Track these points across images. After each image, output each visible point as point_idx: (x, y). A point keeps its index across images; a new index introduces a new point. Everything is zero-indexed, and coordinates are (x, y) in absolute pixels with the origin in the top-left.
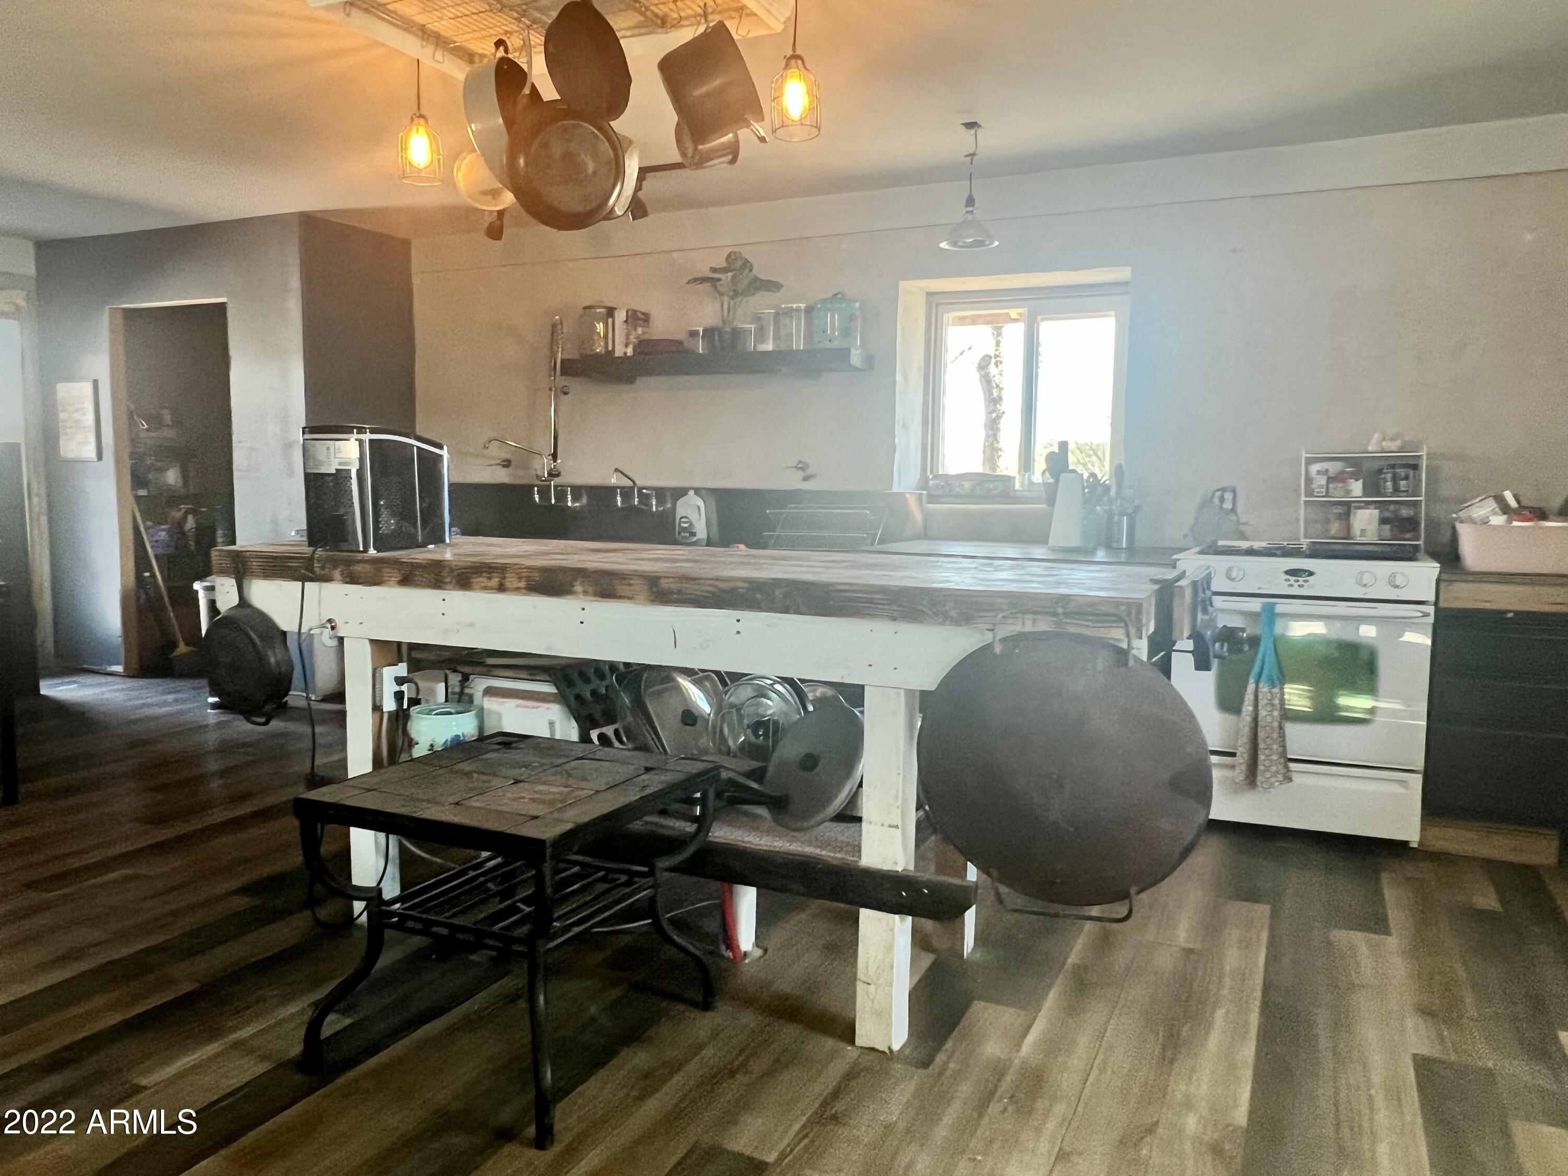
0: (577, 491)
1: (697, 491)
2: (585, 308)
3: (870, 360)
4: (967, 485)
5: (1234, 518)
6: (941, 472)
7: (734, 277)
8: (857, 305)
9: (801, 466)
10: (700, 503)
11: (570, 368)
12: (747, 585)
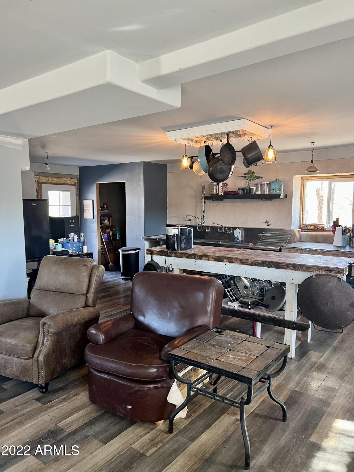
0: (208, 227)
1: (239, 228)
2: (211, 183)
3: (286, 196)
4: (312, 227)
6: (305, 223)
7: (250, 176)
8: (282, 182)
9: (267, 222)
10: (240, 231)
11: (207, 198)
12: (261, 262)
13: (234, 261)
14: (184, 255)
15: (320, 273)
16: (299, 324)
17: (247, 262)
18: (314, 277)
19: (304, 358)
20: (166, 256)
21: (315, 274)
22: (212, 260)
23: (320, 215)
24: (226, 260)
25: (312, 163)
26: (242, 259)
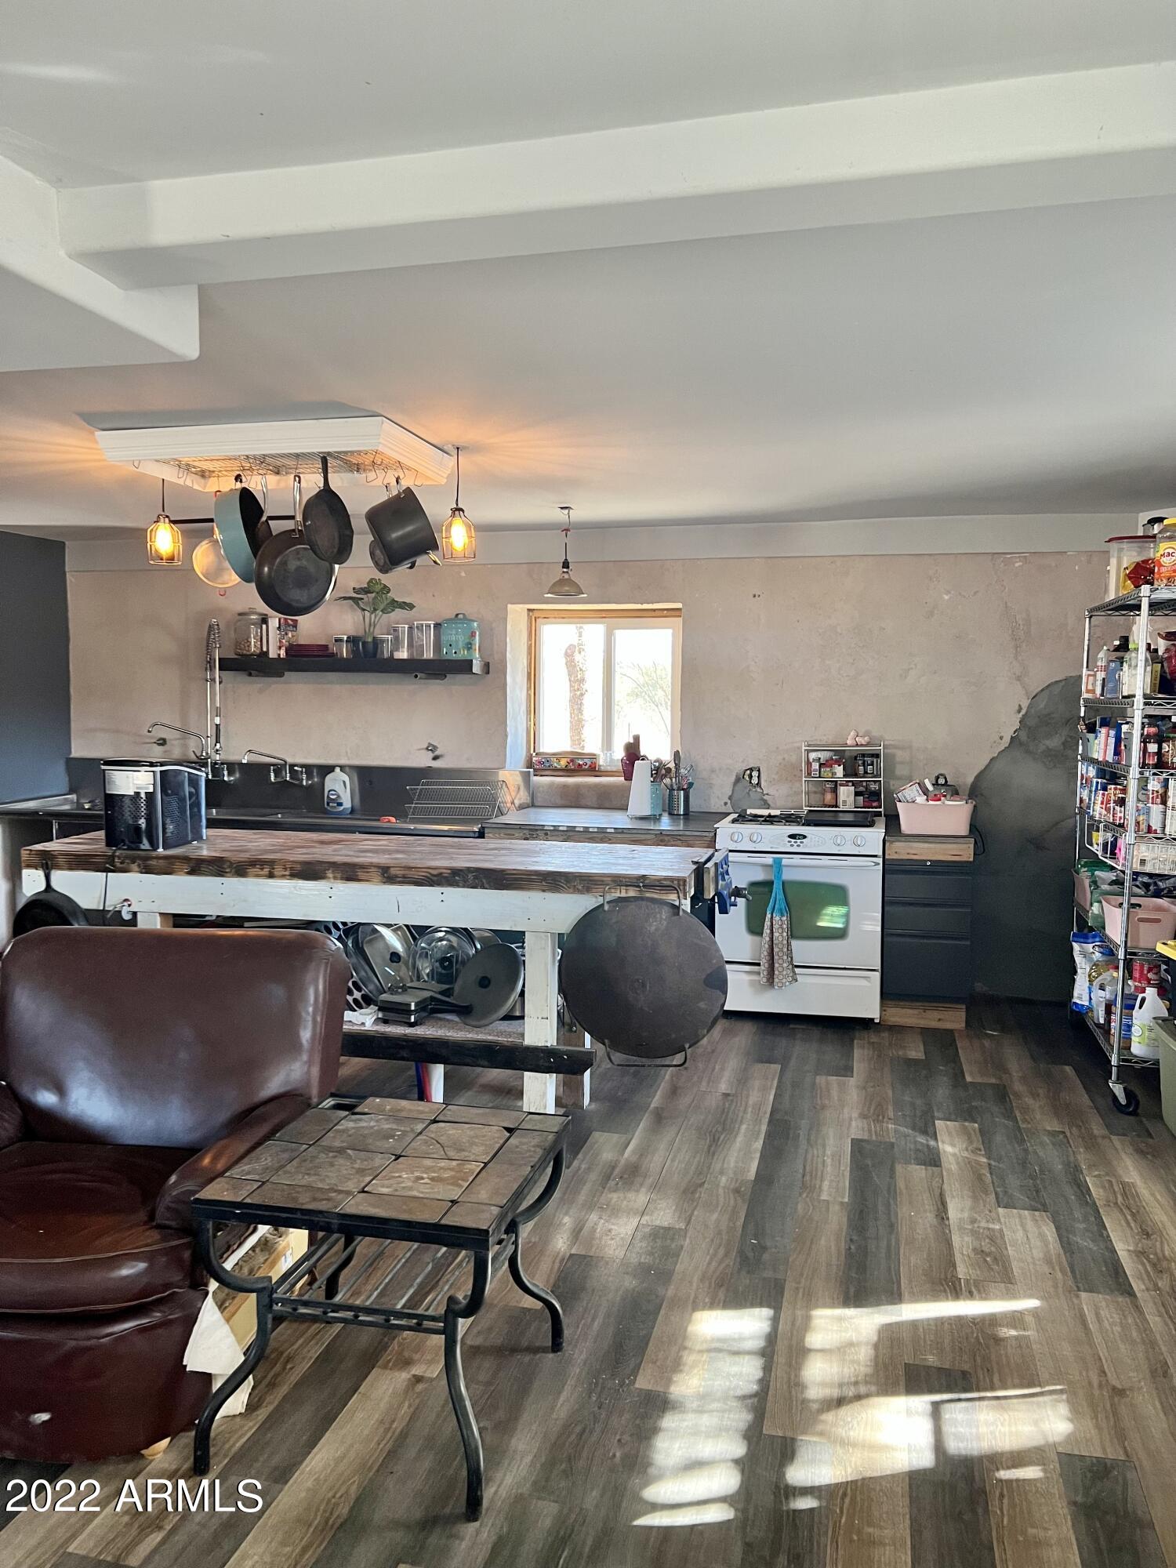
0: (231, 767)
1: (342, 768)
2: (240, 614)
3: (487, 668)
4: (563, 763)
5: (759, 790)
6: (541, 751)
7: (375, 598)
8: (475, 624)
9: (431, 748)
10: (346, 778)
11: (225, 665)
12: (449, 871)
13: (361, 875)
14: (177, 865)
15: (623, 895)
16: (566, 1053)
17: (404, 877)
18: (606, 907)
19: (580, 1156)
20: (107, 870)
21: (609, 898)
22: (283, 876)
23: (577, 726)
24: (333, 872)
25: (565, 570)
26: (389, 868)
